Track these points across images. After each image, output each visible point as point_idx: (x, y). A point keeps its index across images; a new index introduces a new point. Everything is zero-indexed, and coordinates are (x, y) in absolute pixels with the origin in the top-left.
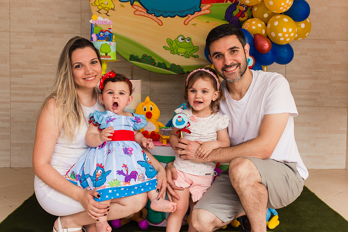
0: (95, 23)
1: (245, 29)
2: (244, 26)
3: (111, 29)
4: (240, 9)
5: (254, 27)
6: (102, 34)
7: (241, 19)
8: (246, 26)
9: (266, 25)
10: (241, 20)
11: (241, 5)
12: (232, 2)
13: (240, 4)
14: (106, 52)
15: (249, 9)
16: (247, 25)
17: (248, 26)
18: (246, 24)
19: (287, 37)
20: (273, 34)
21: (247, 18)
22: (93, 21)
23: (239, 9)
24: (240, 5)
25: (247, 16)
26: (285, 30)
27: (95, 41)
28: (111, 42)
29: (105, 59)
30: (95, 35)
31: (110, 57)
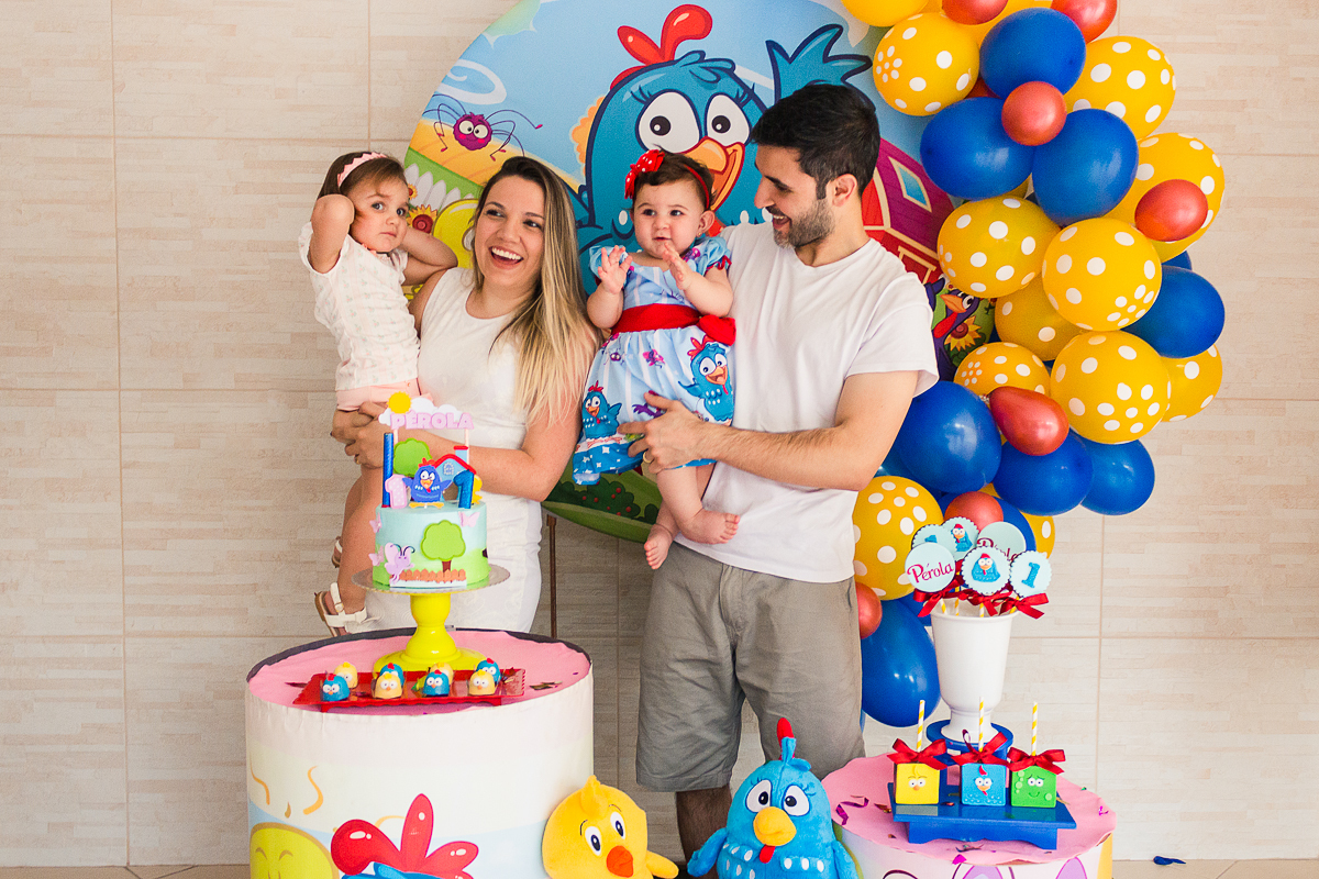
1: (967, 383)
2: (964, 374)
4: (951, 306)
5: (1002, 379)
6: (427, 477)
7: (953, 342)
8: (971, 373)
9: (1049, 364)
10: (952, 348)
11: (954, 293)
13: (951, 286)
14: (446, 558)
15: (982, 305)
16: (975, 370)
17: (979, 372)
18: (970, 365)
19: (1135, 421)
20: (1078, 407)
21: (975, 340)
22: (395, 418)
23: (947, 307)
24: (950, 293)
25: (977, 331)
26: (1124, 392)
27: (399, 507)
28: (467, 512)
29: (441, 584)
30: (402, 482)
31: (461, 575)
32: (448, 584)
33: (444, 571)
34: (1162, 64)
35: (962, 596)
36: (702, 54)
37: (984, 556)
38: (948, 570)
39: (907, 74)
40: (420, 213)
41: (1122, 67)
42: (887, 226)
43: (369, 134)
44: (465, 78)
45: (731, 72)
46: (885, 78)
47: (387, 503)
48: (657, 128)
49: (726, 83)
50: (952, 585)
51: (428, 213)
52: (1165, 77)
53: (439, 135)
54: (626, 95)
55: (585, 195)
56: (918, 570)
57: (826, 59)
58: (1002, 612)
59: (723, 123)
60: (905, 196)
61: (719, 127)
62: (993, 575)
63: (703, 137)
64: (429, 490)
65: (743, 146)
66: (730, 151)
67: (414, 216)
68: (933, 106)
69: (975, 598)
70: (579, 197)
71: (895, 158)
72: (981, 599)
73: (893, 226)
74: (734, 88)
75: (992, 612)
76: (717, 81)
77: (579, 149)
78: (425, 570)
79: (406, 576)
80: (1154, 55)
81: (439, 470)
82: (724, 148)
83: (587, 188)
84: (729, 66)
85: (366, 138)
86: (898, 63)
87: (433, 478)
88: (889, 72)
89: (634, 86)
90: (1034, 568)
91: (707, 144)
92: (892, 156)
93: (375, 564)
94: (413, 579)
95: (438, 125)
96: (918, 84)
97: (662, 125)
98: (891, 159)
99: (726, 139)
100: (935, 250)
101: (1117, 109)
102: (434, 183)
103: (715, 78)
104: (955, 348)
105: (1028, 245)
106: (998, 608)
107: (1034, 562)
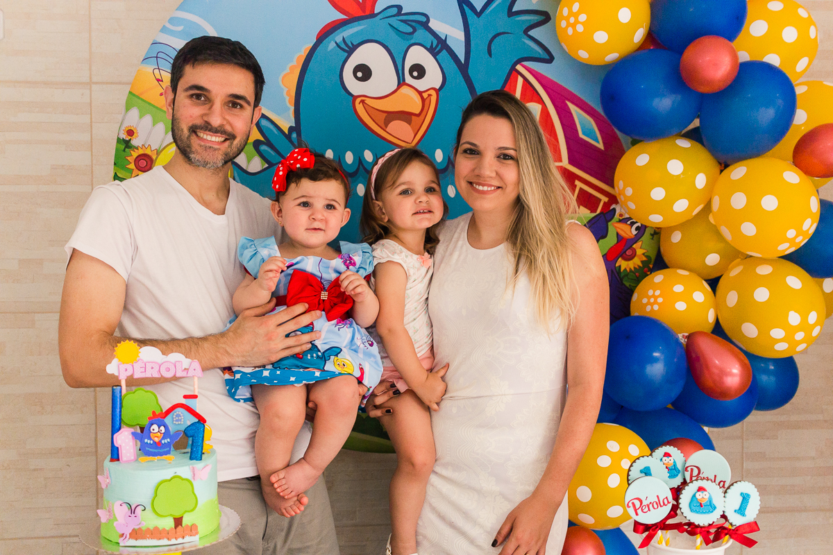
0: (129, 373)
2: (645, 301)
3: (195, 397)
4: (621, 233)
5: (681, 306)
6: (156, 430)
7: (623, 264)
8: (653, 300)
9: (714, 283)
10: (622, 269)
11: (624, 221)
12: (593, 210)
13: (621, 215)
14: (178, 516)
15: (649, 232)
18: (651, 293)
20: (750, 330)
21: (642, 262)
22: (123, 367)
23: (618, 234)
24: (620, 221)
25: (643, 254)
27: (128, 462)
28: (198, 465)
29: (173, 541)
30: (131, 437)
31: (193, 530)
32: (180, 540)
33: (176, 527)
34: (810, 22)
35: (679, 527)
36: (400, 8)
37: (701, 489)
38: (666, 502)
39: (591, 27)
40: (141, 152)
41: (777, 22)
42: (565, 162)
43: (91, 78)
44: (180, 28)
45: (425, 25)
46: (570, 31)
47: (115, 457)
48: (360, 74)
49: (421, 34)
50: (670, 516)
51: (148, 152)
52: (812, 32)
53: (158, 80)
54: (330, 45)
55: (294, 135)
56: (637, 504)
57: (511, 14)
58: (714, 540)
59: (419, 71)
60: (581, 135)
61: (415, 74)
62: (710, 507)
63: (401, 83)
64: (160, 442)
65: (437, 91)
66: (425, 95)
67: (135, 155)
68: (612, 57)
69: (692, 529)
70: (288, 137)
71: (573, 103)
72: (699, 530)
73: (571, 162)
74: (429, 39)
75: (707, 542)
76: (412, 33)
77: (288, 93)
78: (156, 528)
79: (136, 534)
80: (803, 13)
81: (168, 420)
82: (420, 93)
83: (296, 129)
84: (424, 19)
85: (88, 81)
86: (583, 18)
87: (163, 431)
88: (574, 26)
89: (338, 37)
90: (745, 498)
91: (404, 89)
92: (569, 101)
93: (103, 520)
94: (143, 538)
95: (157, 71)
96: (601, 37)
97: (364, 72)
98: (569, 104)
99: (422, 85)
100: (612, 184)
101: (773, 59)
102: (154, 125)
103: (412, 30)
104: (625, 269)
105: (701, 181)
106: (711, 537)
107: (745, 492)
